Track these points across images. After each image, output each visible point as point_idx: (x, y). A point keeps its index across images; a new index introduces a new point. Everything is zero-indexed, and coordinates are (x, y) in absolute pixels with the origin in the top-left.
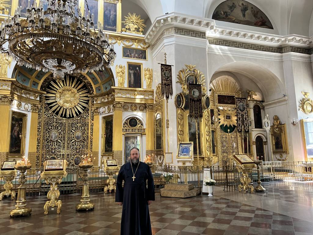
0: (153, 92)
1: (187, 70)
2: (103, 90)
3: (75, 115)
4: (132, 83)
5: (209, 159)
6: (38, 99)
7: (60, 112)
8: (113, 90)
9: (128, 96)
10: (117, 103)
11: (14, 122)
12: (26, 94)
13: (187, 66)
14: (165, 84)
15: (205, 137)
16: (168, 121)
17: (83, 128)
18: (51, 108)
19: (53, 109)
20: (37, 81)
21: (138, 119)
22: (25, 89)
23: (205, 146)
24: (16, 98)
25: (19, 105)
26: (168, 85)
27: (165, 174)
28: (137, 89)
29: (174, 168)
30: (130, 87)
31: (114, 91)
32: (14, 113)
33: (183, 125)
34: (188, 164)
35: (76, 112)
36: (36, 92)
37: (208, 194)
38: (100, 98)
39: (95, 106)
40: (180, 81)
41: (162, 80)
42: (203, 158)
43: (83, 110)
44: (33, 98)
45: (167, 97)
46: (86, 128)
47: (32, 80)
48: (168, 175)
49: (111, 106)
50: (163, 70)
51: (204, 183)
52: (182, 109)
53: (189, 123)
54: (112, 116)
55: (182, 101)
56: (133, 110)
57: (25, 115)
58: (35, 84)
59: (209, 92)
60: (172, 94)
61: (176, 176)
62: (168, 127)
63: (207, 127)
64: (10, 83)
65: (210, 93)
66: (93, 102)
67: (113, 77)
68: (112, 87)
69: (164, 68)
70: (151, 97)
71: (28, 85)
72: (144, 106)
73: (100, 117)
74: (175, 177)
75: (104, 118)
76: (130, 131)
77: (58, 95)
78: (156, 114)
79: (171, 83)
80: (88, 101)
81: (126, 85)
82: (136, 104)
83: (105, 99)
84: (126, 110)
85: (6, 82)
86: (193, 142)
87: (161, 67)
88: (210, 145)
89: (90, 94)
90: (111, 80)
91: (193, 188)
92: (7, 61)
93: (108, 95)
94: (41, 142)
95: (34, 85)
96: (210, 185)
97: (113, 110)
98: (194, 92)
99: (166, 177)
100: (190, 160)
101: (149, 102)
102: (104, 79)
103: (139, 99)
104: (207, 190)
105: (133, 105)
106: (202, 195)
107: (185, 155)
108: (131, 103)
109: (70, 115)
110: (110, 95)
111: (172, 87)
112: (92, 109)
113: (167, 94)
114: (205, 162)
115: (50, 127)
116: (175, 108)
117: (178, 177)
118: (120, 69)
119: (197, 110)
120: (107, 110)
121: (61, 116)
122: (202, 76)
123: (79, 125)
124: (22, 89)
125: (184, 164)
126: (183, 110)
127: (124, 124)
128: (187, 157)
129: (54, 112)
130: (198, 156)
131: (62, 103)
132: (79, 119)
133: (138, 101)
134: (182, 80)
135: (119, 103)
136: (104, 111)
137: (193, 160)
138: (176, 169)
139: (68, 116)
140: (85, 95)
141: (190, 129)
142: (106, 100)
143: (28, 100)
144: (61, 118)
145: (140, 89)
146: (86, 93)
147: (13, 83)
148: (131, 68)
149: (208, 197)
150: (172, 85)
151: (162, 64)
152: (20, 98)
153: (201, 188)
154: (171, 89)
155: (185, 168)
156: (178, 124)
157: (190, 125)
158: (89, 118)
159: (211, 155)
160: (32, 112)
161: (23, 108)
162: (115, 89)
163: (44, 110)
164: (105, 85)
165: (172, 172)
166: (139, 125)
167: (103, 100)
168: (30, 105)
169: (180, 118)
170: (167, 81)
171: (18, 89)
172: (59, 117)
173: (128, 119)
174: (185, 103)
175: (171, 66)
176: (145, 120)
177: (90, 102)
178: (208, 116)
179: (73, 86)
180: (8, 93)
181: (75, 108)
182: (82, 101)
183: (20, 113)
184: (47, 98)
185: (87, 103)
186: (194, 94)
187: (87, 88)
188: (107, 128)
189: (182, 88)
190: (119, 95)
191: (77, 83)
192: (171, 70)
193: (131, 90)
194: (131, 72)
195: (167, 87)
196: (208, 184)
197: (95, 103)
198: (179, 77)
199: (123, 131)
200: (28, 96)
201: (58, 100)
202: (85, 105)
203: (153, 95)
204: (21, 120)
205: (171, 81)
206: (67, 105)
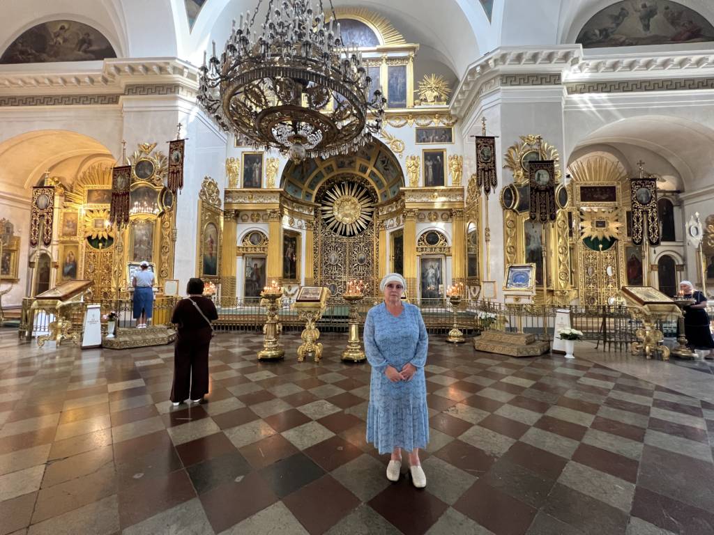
0: (462, 190)
1: (523, 145)
2: (391, 196)
3: (356, 232)
4: (431, 180)
5: (563, 292)
6: (313, 213)
7: (339, 230)
8: (403, 193)
9: (424, 199)
10: (408, 212)
11: (287, 243)
12: (298, 208)
13: (523, 138)
14: (483, 169)
15: (556, 257)
16: (487, 229)
17: (367, 248)
18: (328, 224)
19: (331, 225)
20: (310, 191)
21: (439, 233)
22: (298, 203)
23: (556, 272)
24: (286, 212)
25: (291, 222)
26: (488, 171)
27: (482, 315)
28: (437, 188)
29: (498, 307)
30: (426, 185)
31: (404, 195)
32: (286, 231)
33: (515, 238)
34: (524, 301)
35: (357, 229)
36: (310, 205)
37: (564, 353)
38: (386, 207)
39: (381, 219)
40: (511, 165)
41: (478, 163)
42: (552, 291)
43: (367, 225)
44: (306, 212)
45: (487, 191)
46: (370, 248)
47: (304, 190)
48: (487, 317)
49: (401, 217)
50: (479, 146)
51: (557, 335)
52: (514, 211)
53: (526, 234)
54: (401, 230)
55: (514, 198)
56: (431, 220)
57: (298, 234)
58: (309, 195)
59: (566, 179)
60: (495, 185)
61: (502, 319)
62: (487, 241)
63: (561, 240)
64: (278, 195)
65: (567, 182)
66: (378, 213)
67: (403, 175)
68: (401, 189)
69: (481, 142)
70: (459, 198)
71: (301, 197)
72: (449, 213)
73: (388, 233)
74: (500, 320)
75: (392, 233)
76: (428, 250)
77: (336, 207)
78: (468, 224)
79: (494, 166)
80: (372, 212)
81: (421, 184)
82: (436, 211)
83: (392, 208)
84: (421, 220)
85: (274, 195)
86: (535, 264)
87: (476, 141)
88: (566, 269)
89: (375, 203)
90: (400, 180)
91: (535, 341)
92: (273, 168)
93: (397, 201)
94: (319, 266)
95: (307, 196)
96: (570, 339)
97: (403, 222)
98: (539, 175)
99: (483, 320)
100: (530, 293)
101: (457, 207)
102: (391, 180)
103: (439, 202)
104: (564, 347)
105: (432, 212)
106: (551, 354)
107: (519, 285)
108: (429, 210)
109: (350, 232)
110: (400, 201)
111: (495, 174)
112: (376, 222)
113: (487, 186)
114: (556, 298)
115: (329, 248)
116: (501, 209)
117: (505, 321)
118: (412, 162)
119: (546, 208)
120: (395, 223)
121: (341, 234)
122: (552, 152)
123: (362, 244)
124: (293, 201)
125: (517, 300)
126: (516, 213)
127: (419, 241)
128: (524, 288)
129: (332, 229)
130: (545, 288)
131: (341, 218)
132: (361, 236)
133: (437, 206)
134: (514, 163)
135: (411, 210)
136: (392, 225)
137: (535, 294)
138: (503, 309)
139: (348, 233)
140: (368, 205)
141: (527, 244)
142: (394, 209)
143: (300, 215)
144: (340, 237)
145: (442, 188)
146: (369, 202)
147: (281, 194)
148: (429, 158)
149: (566, 359)
150: (495, 170)
151: (477, 137)
152: (292, 213)
153: (550, 341)
154: (494, 177)
155: (519, 308)
156: (506, 235)
157: (528, 238)
158: (374, 235)
159: (568, 287)
160: (307, 230)
161: (296, 226)
162: (406, 190)
163: (320, 227)
164: (392, 189)
165: (494, 312)
166: (442, 242)
167: (390, 209)
168: (303, 222)
169: (510, 226)
170: (486, 163)
171: (289, 202)
172: (337, 235)
173: (425, 233)
174: (520, 201)
175: (493, 138)
176: (450, 233)
177: (374, 214)
178: (564, 221)
179: (353, 194)
180: (277, 207)
181: (356, 223)
182: (364, 213)
183: (292, 232)
184: (324, 212)
185: (371, 216)
186: (539, 179)
187: (369, 195)
188: (396, 248)
189: (513, 175)
190: (412, 199)
191: (357, 191)
192: (493, 144)
193: (429, 191)
194: (428, 163)
195: (486, 173)
196: (564, 336)
197: (380, 214)
198: (509, 158)
199: (417, 251)
200: (301, 210)
201: (336, 213)
202: (368, 218)
203: (463, 195)
204: (295, 239)
205: (494, 162)
206: (347, 220)
